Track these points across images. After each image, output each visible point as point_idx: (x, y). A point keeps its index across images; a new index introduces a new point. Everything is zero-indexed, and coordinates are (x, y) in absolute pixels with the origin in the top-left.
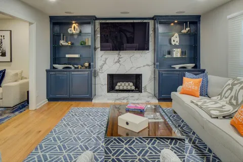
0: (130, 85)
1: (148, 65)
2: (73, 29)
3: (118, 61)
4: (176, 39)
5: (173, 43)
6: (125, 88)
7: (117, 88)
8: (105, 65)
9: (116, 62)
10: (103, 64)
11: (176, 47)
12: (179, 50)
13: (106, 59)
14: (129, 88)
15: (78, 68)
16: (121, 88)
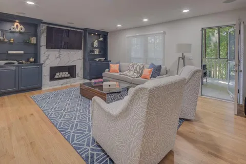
0: (66, 74)
1: (79, 59)
2: (15, 26)
3: (59, 57)
4: (96, 44)
5: (95, 46)
6: (63, 76)
7: (56, 77)
8: (48, 60)
9: (57, 58)
10: (46, 59)
11: (96, 48)
12: (98, 50)
13: (49, 56)
14: (66, 76)
15: (22, 63)
16: (60, 76)
